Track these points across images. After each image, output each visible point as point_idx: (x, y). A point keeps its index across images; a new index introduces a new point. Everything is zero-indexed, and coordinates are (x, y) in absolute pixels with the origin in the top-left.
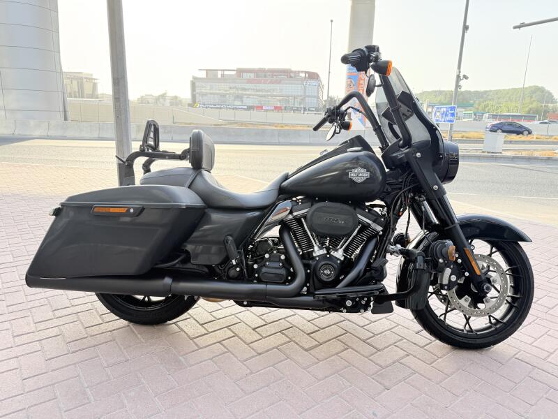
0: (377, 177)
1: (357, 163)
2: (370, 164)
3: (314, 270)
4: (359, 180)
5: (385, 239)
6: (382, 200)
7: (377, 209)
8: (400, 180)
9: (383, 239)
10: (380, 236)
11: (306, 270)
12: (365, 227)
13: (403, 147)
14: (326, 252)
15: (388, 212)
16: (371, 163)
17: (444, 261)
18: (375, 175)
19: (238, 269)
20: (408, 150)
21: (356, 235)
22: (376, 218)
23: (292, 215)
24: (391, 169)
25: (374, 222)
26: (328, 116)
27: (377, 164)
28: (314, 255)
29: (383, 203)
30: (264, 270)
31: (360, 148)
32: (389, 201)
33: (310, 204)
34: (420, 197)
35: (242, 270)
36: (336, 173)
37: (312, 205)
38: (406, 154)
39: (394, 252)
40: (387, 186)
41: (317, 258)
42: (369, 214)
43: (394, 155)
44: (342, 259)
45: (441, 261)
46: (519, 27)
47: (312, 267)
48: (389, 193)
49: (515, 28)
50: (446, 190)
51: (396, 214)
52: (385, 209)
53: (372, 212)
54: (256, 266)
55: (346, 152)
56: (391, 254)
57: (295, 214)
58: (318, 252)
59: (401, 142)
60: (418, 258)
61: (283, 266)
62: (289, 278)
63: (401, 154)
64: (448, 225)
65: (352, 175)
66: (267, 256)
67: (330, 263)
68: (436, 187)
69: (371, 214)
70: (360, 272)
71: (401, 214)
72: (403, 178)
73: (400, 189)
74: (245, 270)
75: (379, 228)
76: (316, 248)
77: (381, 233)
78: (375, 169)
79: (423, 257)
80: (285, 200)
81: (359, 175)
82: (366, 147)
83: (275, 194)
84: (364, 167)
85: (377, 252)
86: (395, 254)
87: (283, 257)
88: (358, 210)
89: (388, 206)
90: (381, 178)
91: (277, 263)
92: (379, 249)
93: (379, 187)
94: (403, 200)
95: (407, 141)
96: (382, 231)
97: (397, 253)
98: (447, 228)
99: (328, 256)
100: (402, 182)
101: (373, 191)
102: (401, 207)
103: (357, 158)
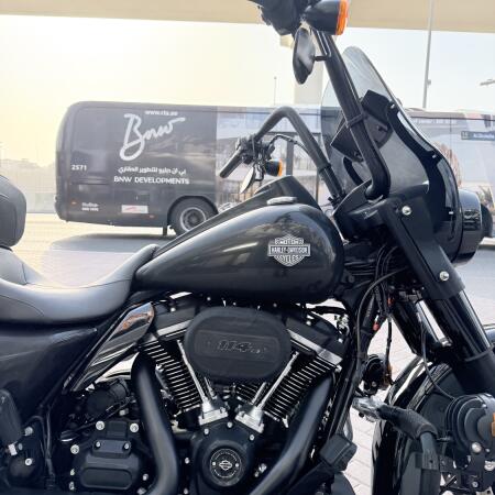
0: (326, 256)
1: (288, 227)
2: (312, 230)
3: (198, 458)
4: (290, 261)
5: (347, 380)
6: (338, 299)
7: (329, 317)
8: (371, 261)
9: (343, 381)
10: (337, 374)
11: (180, 459)
12: (306, 358)
13: (373, 196)
14: (225, 415)
15: (351, 323)
16: (314, 226)
17: (483, 449)
18: (323, 251)
19: (29, 462)
20: (383, 202)
21: (290, 374)
22: (328, 336)
23: (156, 335)
24: (352, 240)
25: (324, 346)
26: (242, 151)
27: (325, 230)
28: (202, 422)
29: (340, 305)
30: (90, 460)
31: (291, 199)
32: (351, 301)
33: (192, 309)
34: (410, 292)
35: (40, 461)
36: (254, 244)
37: (197, 312)
38: (381, 209)
39: (367, 413)
40: (346, 273)
41: (206, 431)
42: (313, 331)
43: (357, 212)
44: (260, 429)
45: (476, 447)
46: (487, 83)
47: (194, 454)
48: (350, 286)
49: (482, 84)
50: (464, 281)
51: (365, 329)
52: (346, 317)
53: (320, 325)
54: (75, 449)
55: (266, 205)
56: (361, 415)
57: (161, 332)
58: (210, 414)
59: (370, 187)
60: (422, 438)
61: (134, 450)
62: (145, 478)
63: (370, 210)
64: (472, 355)
65: (274, 250)
66: (100, 425)
67: (232, 443)
68: (444, 275)
69: (317, 329)
70: (298, 458)
71: (375, 326)
72: (375, 257)
73: (372, 278)
74: (49, 461)
75: (335, 359)
76: (207, 406)
77: (340, 368)
78: (321, 239)
79: (434, 435)
80: (144, 302)
81: (290, 251)
82: (302, 196)
83: (123, 290)
84: (301, 234)
85: (334, 405)
86: (370, 418)
87: (134, 428)
88: (290, 321)
89: (350, 311)
90: (334, 255)
91: (121, 443)
92: (336, 399)
93: (331, 274)
94: (379, 299)
95: (382, 185)
96: (341, 364)
97: (374, 416)
98: (471, 359)
99: (230, 425)
100: (374, 264)
101: (319, 282)
102: (374, 314)
103: (287, 217)
